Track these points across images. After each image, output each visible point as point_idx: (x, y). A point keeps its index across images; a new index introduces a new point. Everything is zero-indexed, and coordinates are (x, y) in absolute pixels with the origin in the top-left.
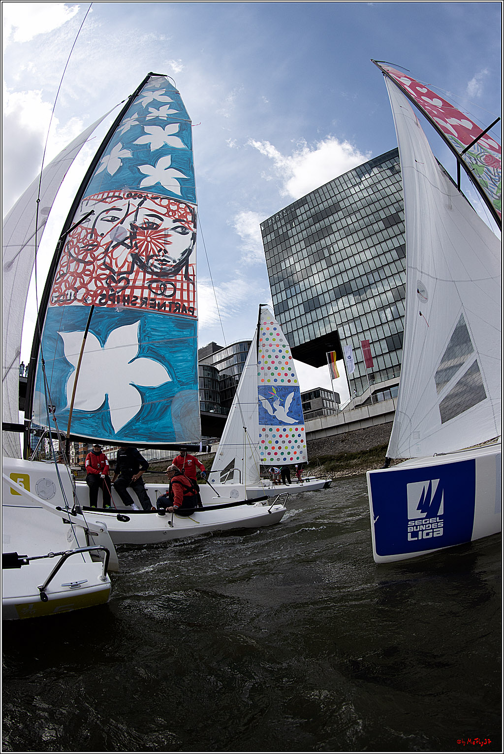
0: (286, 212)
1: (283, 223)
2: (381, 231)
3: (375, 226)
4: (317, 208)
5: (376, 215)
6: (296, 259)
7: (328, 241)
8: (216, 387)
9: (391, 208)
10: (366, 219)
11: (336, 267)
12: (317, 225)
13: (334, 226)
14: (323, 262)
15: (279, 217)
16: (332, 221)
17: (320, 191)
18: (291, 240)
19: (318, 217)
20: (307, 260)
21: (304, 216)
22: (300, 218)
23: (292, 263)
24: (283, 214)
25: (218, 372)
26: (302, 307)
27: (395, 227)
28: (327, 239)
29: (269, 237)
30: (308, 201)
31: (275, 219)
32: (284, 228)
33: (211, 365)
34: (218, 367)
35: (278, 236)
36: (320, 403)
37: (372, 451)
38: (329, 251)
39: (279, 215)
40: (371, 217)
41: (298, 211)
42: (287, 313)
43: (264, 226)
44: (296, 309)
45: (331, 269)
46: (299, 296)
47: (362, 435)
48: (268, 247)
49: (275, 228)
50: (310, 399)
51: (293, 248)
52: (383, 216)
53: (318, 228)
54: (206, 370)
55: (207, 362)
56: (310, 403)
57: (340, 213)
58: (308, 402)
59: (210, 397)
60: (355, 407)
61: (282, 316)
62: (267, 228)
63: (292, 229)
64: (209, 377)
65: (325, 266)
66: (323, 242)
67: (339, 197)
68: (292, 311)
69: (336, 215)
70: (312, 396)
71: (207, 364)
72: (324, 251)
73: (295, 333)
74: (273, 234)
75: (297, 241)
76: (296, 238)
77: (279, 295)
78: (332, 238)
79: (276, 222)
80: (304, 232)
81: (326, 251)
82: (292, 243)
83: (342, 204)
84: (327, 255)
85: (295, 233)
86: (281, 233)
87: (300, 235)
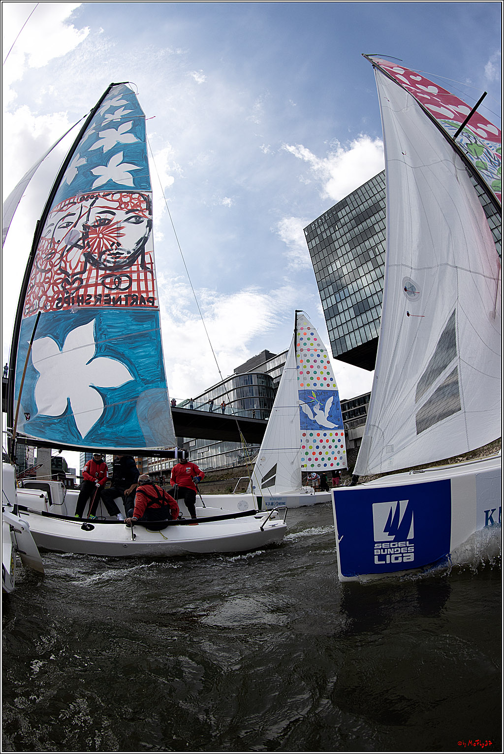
0: (328, 215)
1: (326, 227)
4: (357, 209)
6: (342, 262)
7: (372, 242)
8: (270, 395)
12: (360, 227)
13: (376, 226)
14: (370, 263)
15: (322, 221)
16: (374, 221)
17: (359, 192)
18: (336, 243)
19: (360, 219)
20: (353, 263)
21: (346, 218)
22: (342, 221)
23: (339, 266)
25: (273, 379)
26: (352, 310)
28: (371, 240)
29: (313, 241)
30: (348, 203)
31: (318, 223)
32: (328, 232)
33: (265, 373)
34: (272, 375)
35: (322, 241)
38: (374, 252)
39: (321, 219)
41: (339, 214)
42: (338, 318)
43: (308, 232)
44: (347, 313)
45: (378, 270)
46: (348, 300)
48: (314, 252)
49: (319, 233)
51: (339, 251)
53: (361, 230)
54: (260, 378)
55: (261, 370)
57: (381, 213)
59: (265, 405)
61: (333, 320)
62: (311, 232)
63: (336, 233)
64: (264, 384)
65: (371, 268)
66: (367, 243)
67: (378, 197)
68: (342, 315)
69: (377, 216)
71: (261, 372)
72: (369, 252)
73: (347, 337)
74: (317, 239)
75: (341, 244)
76: (340, 241)
77: (329, 300)
78: (376, 239)
79: (319, 226)
80: (348, 235)
81: (371, 253)
82: (337, 246)
83: (382, 204)
84: (372, 256)
85: (339, 236)
86: (325, 237)
87: (344, 237)
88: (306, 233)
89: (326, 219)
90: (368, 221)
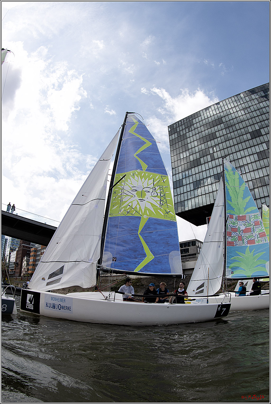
0: (186, 120)
1: (184, 127)
2: (248, 140)
3: (245, 137)
4: (207, 120)
5: (246, 129)
6: (190, 153)
9: (256, 126)
10: (239, 131)
11: (217, 161)
12: (207, 131)
13: (217, 133)
14: (209, 157)
15: (181, 123)
16: (216, 129)
18: (188, 139)
21: (198, 124)
22: (195, 125)
23: (188, 155)
26: (192, 185)
27: (258, 139)
28: (212, 142)
29: (173, 136)
30: (201, 115)
31: (178, 124)
32: (184, 131)
35: (179, 136)
36: (195, 250)
38: (213, 150)
39: (181, 122)
40: (243, 130)
41: (194, 121)
42: (182, 188)
43: (171, 128)
44: (188, 186)
45: (213, 162)
46: (191, 178)
48: (172, 143)
49: (178, 130)
50: (189, 246)
51: (189, 145)
52: (250, 131)
53: (207, 134)
56: (188, 248)
57: (222, 125)
58: (187, 248)
61: (178, 189)
62: (173, 129)
63: (190, 132)
65: (209, 159)
66: (209, 143)
67: (222, 114)
68: (185, 187)
69: (219, 126)
70: (191, 244)
72: (210, 149)
73: (186, 202)
74: (176, 134)
75: (192, 140)
76: (191, 138)
77: (177, 176)
78: (216, 141)
79: (179, 126)
80: (197, 135)
81: (211, 150)
82: (189, 142)
83: (224, 119)
84: (211, 152)
85: (191, 135)
86: (182, 134)
87: (194, 137)
88: (169, 129)
89: (184, 122)
90: (212, 129)
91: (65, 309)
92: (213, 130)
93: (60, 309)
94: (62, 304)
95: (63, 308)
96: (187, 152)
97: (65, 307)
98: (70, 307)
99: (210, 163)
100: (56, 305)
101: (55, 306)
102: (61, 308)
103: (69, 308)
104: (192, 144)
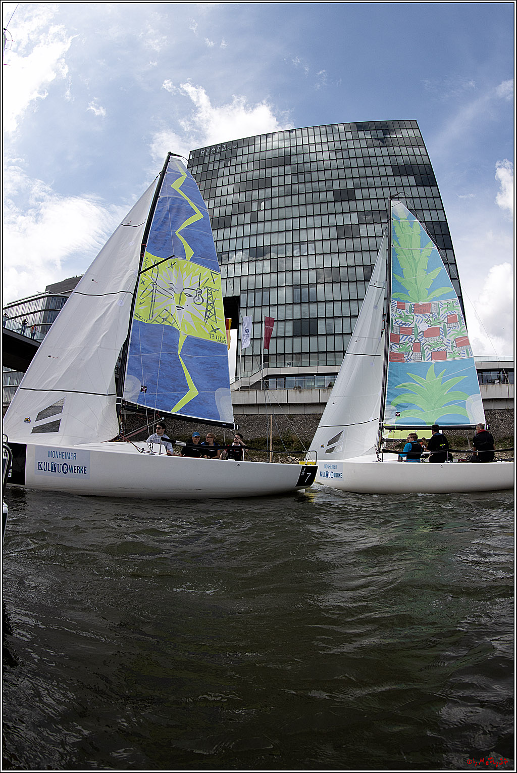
0: (226, 147)
1: (217, 158)
2: (327, 202)
3: (323, 195)
4: (263, 154)
6: (217, 203)
7: (262, 194)
9: (349, 182)
10: (315, 185)
11: (261, 225)
12: (257, 172)
13: (275, 181)
14: (248, 216)
15: (216, 151)
16: (276, 172)
18: (220, 181)
19: (260, 164)
20: (229, 208)
21: (245, 158)
22: (239, 159)
23: (211, 206)
24: (221, 148)
28: (262, 192)
29: (195, 169)
30: (256, 143)
31: (210, 151)
32: (216, 164)
35: (205, 172)
37: (254, 442)
38: (259, 205)
39: (216, 148)
41: (240, 151)
43: (194, 156)
45: (254, 226)
47: (244, 421)
49: (206, 161)
51: (219, 190)
57: (288, 168)
60: (241, 388)
62: (197, 158)
63: (225, 169)
65: (248, 220)
66: (255, 193)
67: (293, 150)
69: (281, 169)
72: (253, 203)
74: (200, 168)
75: (226, 182)
76: (226, 179)
78: (268, 193)
79: (210, 154)
80: (238, 176)
81: (255, 205)
82: (220, 184)
83: (294, 159)
84: (255, 208)
85: (227, 173)
86: (211, 168)
87: (232, 178)
88: (191, 156)
89: (221, 150)
90: (269, 170)
91: (75, 472)
92: (268, 173)
93: (65, 473)
94: (70, 463)
95: (71, 470)
96: (212, 202)
97: (75, 468)
98: (85, 467)
99: (247, 227)
100: (58, 465)
101: (55, 468)
102: (67, 471)
103: (83, 470)
104: (225, 188)
